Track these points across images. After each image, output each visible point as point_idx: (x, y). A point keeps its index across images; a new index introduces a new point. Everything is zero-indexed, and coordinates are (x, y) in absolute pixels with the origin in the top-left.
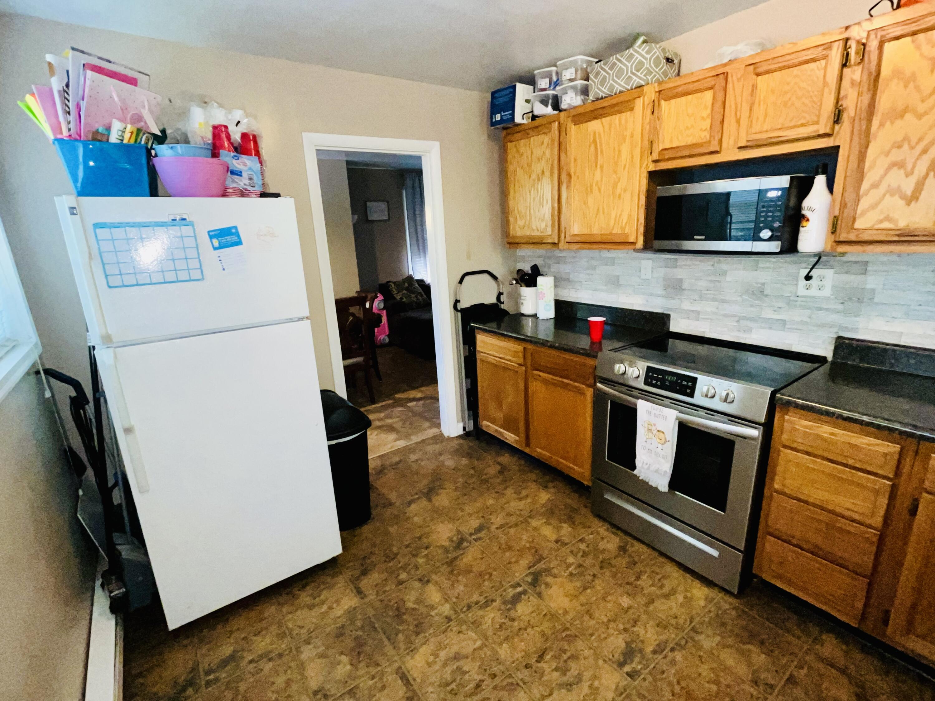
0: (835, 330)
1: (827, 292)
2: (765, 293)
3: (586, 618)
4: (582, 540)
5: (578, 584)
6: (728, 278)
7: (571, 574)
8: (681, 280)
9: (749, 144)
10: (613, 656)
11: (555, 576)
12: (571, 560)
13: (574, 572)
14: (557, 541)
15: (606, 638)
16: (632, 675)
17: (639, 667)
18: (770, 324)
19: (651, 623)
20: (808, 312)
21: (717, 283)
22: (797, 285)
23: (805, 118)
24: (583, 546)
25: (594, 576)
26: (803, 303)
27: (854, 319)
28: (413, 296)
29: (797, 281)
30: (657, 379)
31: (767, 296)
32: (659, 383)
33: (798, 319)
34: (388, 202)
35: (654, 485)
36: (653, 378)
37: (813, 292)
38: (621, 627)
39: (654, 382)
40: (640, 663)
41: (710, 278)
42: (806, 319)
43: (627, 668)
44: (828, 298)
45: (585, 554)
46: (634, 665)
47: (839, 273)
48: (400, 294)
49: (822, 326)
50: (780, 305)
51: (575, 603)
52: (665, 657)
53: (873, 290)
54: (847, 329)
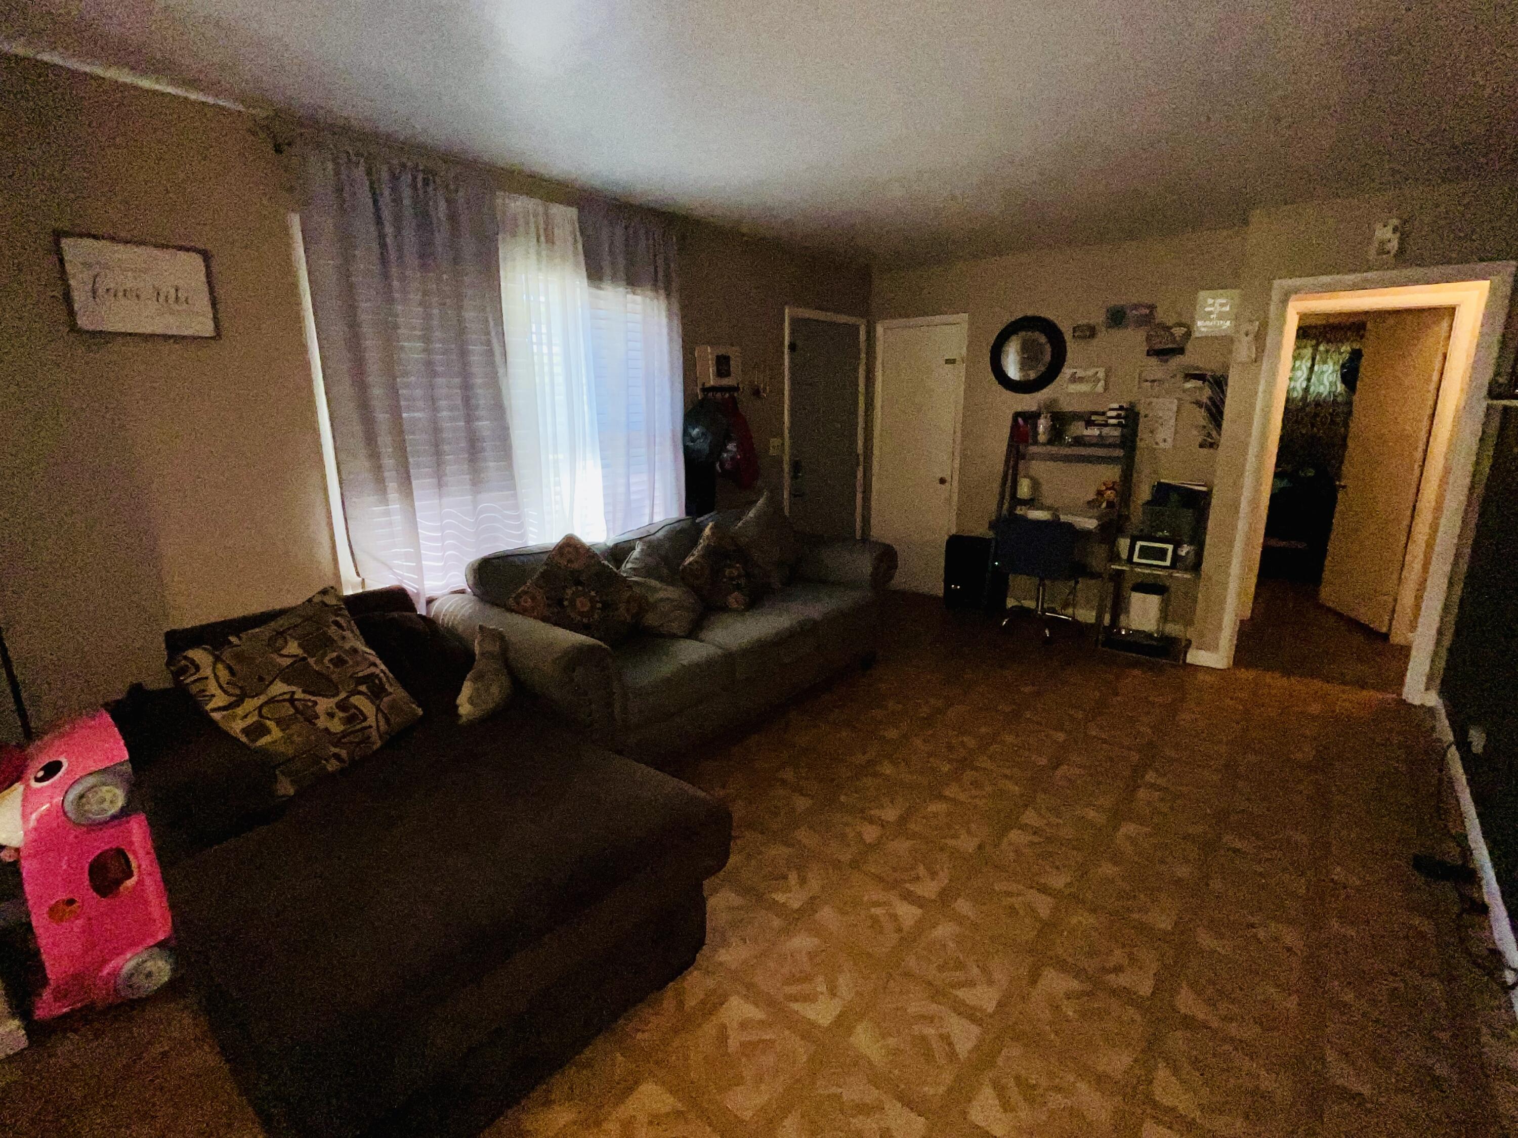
28: (324, 704)
34: (206, 256)
48: (250, 704)
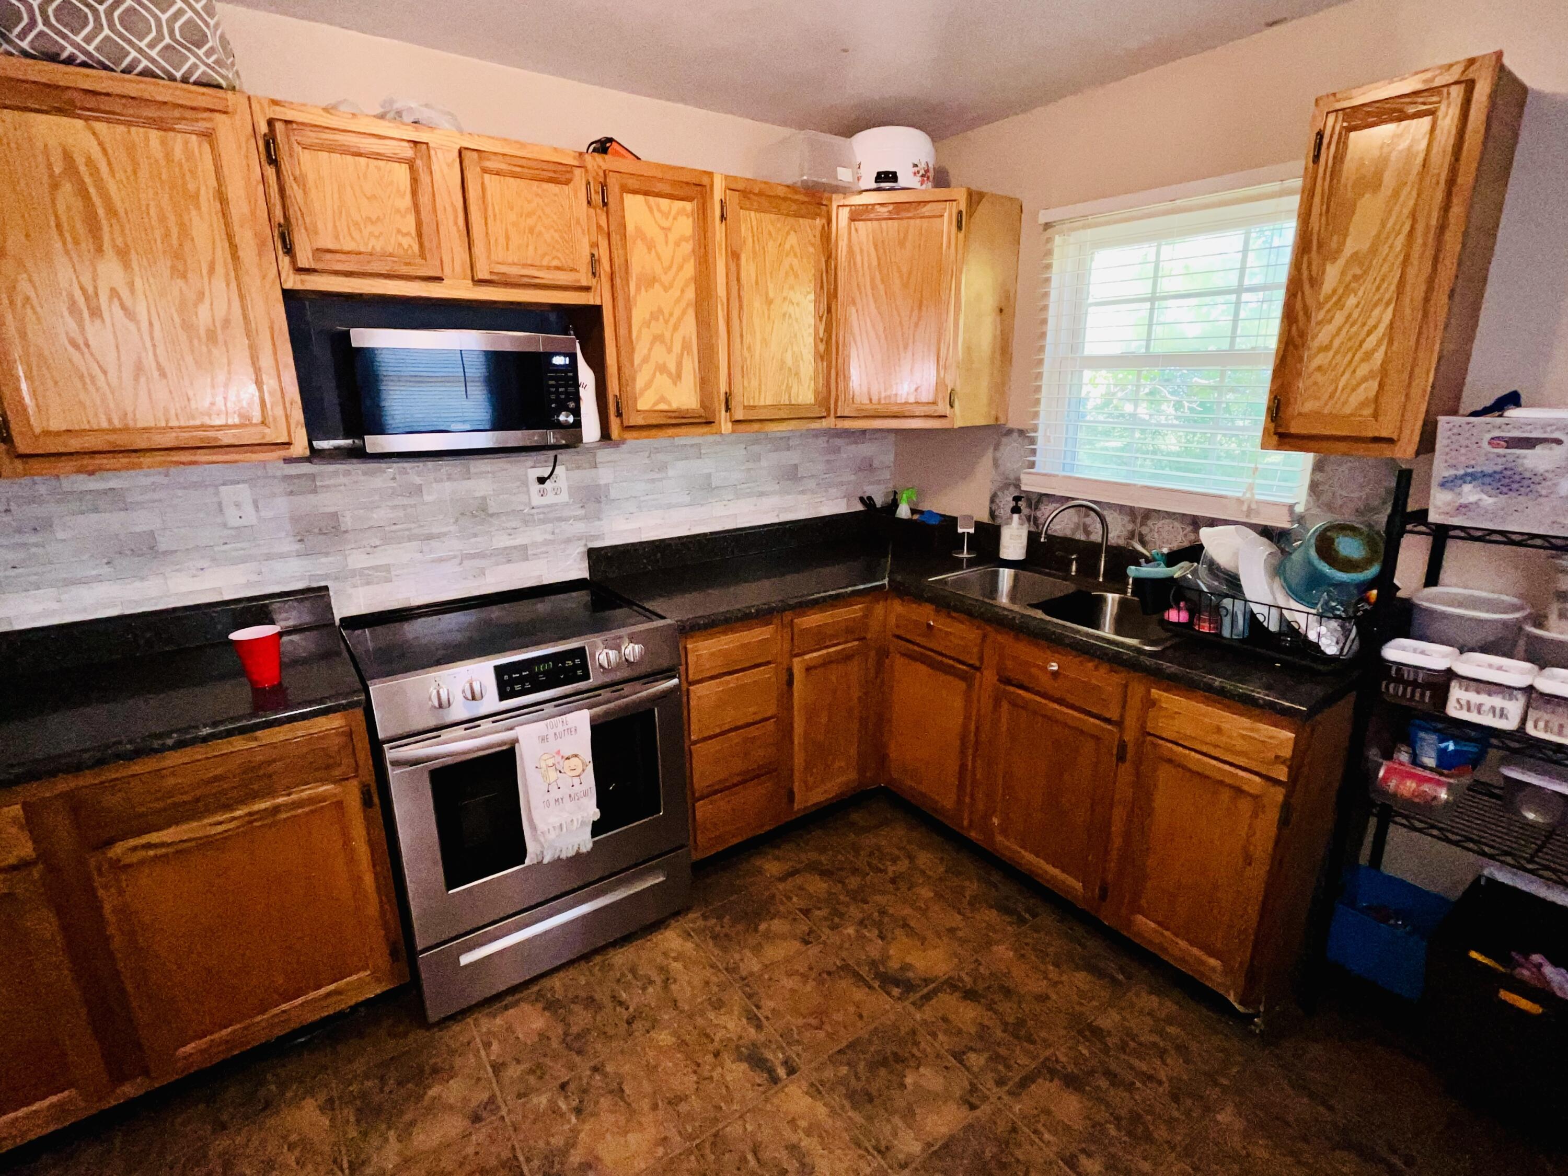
0: (583, 542)
1: (564, 497)
2: (491, 511)
3: (683, 1108)
4: (498, 1068)
5: (605, 1102)
6: (427, 498)
7: (578, 1111)
8: (335, 515)
9: (494, 277)
10: (759, 1085)
11: (571, 1144)
12: (541, 1101)
13: (575, 1103)
14: (476, 1119)
15: (727, 1087)
16: (791, 1071)
17: (781, 1056)
18: (508, 555)
19: (711, 1015)
20: (549, 527)
21: (409, 510)
22: (528, 491)
23: (559, 259)
24: (513, 1071)
25: (595, 1069)
26: (541, 516)
27: (597, 523)
29: (527, 486)
30: (521, 680)
31: (492, 515)
32: (527, 686)
33: (540, 538)
35: (571, 853)
36: (513, 682)
37: (550, 499)
38: (709, 1058)
39: (518, 687)
40: (774, 1052)
41: (396, 502)
42: (549, 537)
43: (781, 1072)
44: (567, 504)
45: (538, 1070)
46: (777, 1063)
47: (572, 469)
49: (568, 541)
50: (514, 524)
51: (648, 1119)
52: (767, 1018)
53: (607, 485)
54: (597, 537)
